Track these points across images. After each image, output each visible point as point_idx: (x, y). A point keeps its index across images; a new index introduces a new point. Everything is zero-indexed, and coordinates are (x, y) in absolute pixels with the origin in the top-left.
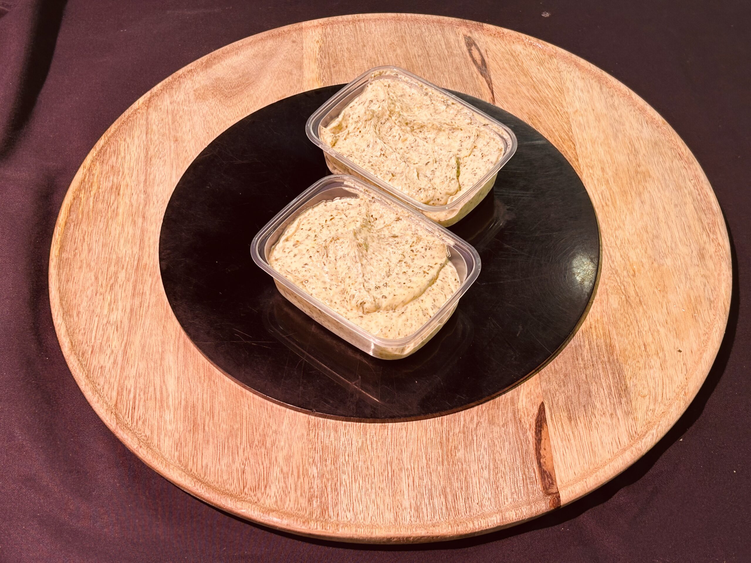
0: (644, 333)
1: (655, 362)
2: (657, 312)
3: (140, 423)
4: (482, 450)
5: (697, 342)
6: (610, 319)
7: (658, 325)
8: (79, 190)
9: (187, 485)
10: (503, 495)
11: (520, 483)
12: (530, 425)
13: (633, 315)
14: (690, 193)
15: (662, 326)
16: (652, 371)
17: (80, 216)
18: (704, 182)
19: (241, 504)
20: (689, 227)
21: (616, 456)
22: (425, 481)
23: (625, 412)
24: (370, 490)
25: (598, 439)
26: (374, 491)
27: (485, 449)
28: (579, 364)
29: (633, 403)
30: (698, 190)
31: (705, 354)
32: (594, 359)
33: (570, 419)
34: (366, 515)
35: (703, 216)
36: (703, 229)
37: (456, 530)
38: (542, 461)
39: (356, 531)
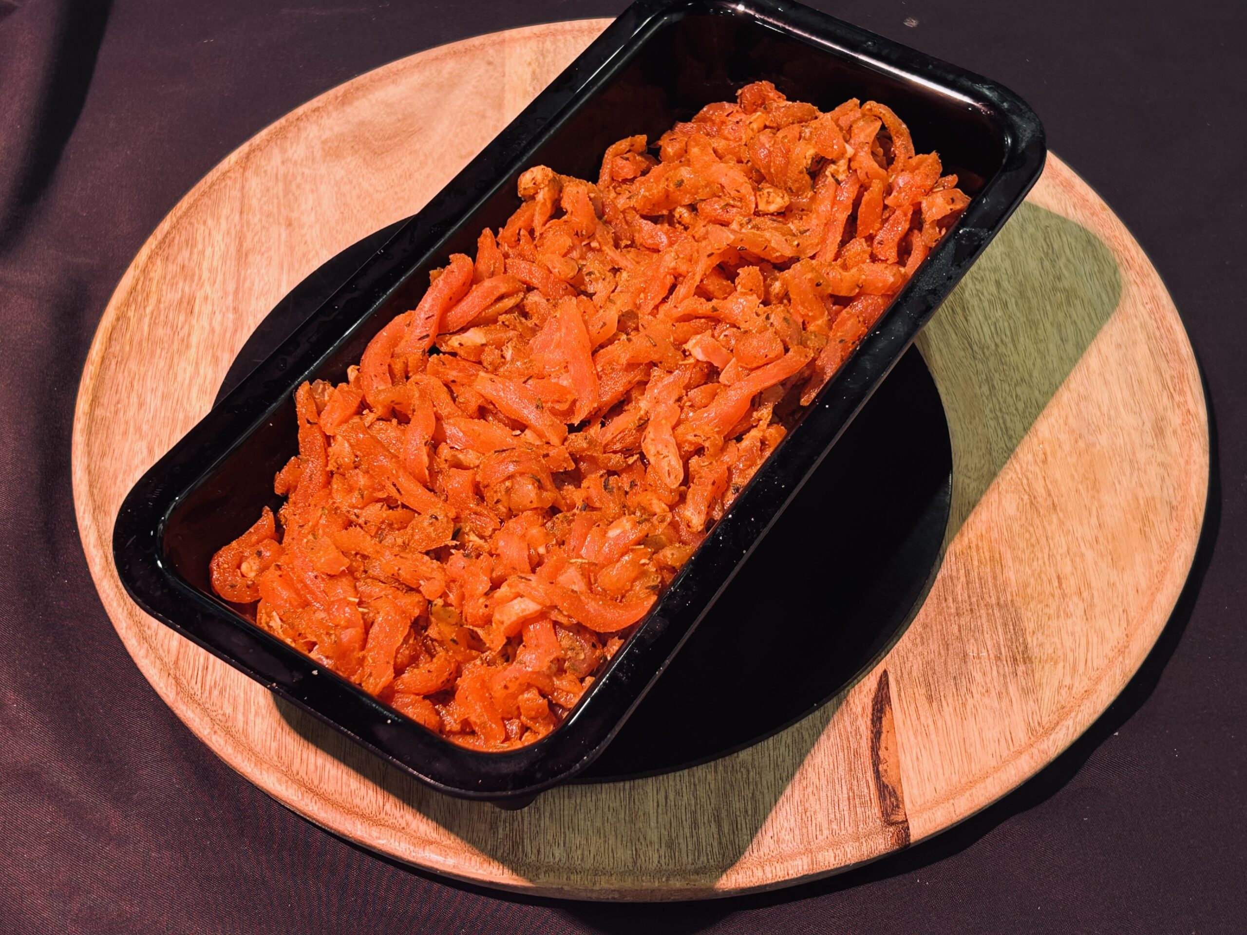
0: (1059, 557)
1: (1076, 607)
2: (1081, 524)
3: (216, 693)
4: (783, 749)
5: (1147, 574)
6: (1002, 534)
7: (1082, 544)
8: (127, 304)
9: (290, 797)
10: (814, 825)
11: (844, 805)
12: (863, 708)
13: (1040, 527)
14: (1143, 326)
15: (1088, 545)
16: (1069, 622)
17: (127, 348)
18: (1166, 306)
19: (378, 830)
20: (1140, 382)
21: (1004, 763)
22: (685, 798)
23: (1023, 689)
24: (593, 812)
25: (977, 734)
26: (600, 812)
27: (787, 746)
28: (948, 607)
29: (1037, 676)
30: (1155, 320)
31: (1159, 595)
32: (974, 600)
33: (930, 699)
34: (586, 853)
35: (1163, 365)
36: (1163, 385)
37: (734, 881)
38: (880, 769)
39: (568, 878)
